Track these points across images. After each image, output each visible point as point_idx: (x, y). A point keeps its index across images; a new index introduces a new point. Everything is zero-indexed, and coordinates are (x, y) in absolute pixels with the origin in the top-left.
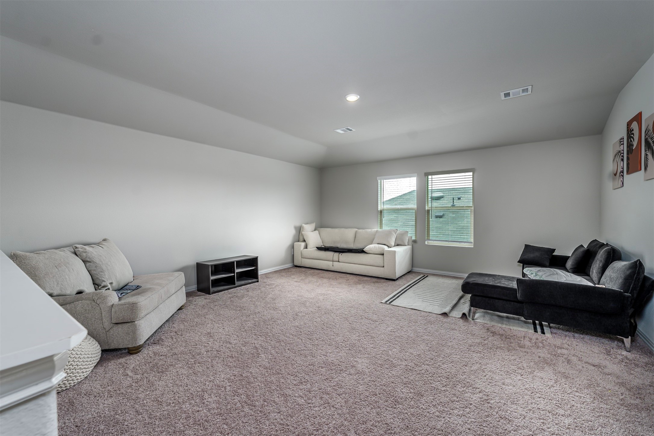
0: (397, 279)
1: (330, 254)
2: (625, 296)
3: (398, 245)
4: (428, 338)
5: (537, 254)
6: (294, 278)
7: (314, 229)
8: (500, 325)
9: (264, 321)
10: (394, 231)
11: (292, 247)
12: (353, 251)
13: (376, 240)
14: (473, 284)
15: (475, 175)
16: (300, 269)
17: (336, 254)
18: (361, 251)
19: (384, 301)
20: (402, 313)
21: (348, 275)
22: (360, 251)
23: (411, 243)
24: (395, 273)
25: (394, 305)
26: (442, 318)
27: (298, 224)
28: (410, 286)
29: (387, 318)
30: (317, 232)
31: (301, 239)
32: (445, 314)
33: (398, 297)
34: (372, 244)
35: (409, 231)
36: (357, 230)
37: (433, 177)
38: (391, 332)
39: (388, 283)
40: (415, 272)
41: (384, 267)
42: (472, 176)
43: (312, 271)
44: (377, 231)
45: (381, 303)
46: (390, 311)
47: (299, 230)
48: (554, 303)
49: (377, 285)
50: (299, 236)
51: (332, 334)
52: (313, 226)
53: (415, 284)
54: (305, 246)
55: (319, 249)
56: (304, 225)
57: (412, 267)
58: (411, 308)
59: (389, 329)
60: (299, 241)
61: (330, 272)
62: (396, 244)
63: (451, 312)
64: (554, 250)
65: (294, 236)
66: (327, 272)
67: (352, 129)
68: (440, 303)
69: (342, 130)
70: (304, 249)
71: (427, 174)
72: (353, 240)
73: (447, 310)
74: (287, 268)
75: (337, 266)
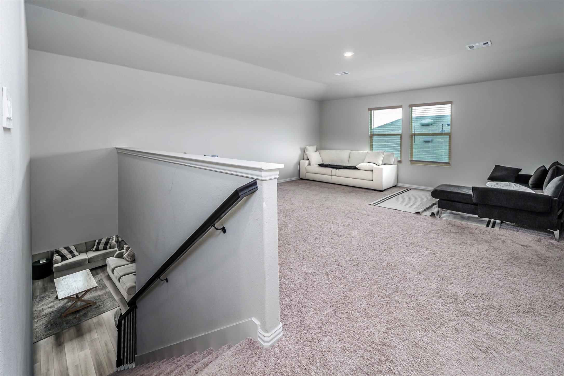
0: (384, 190)
1: (329, 170)
2: (552, 200)
3: (385, 164)
4: (402, 225)
5: (504, 173)
6: (302, 187)
7: (315, 150)
8: (460, 221)
9: (287, 210)
10: (382, 153)
11: (299, 164)
12: (347, 168)
13: (367, 160)
14: (440, 191)
15: (453, 106)
16: (305, 181)
17: (334, 170)
18: (355, 168)
19: (371, 204)
20: (385, 211)
21: (343, 187)
22: (353, 168)
23: (396, 162)
24: (382, 185)
25: (379, 206)
26: (415, 215)
27: (303, 146)
28: (394, 196)
29: (373, 213)
30: (318, 152)
31: (305, 158)
32: (418, 213)
33: (383, 202)
34: (363, 163)
35: (395, 153)
36: (351, 151)
37: (416, 108)
38: (375, 220)
39: (376, 193)
40: (400, 187)
41: (373, 180)
42: (450, 108)
43: (315, 182)
44: (368, 152)
45: (370, 204)
46: (375, 209)
47: (304, 151)
48: (500, 205)
49: (367, 193)
50: (304, 156)
51: (334, 218)
52: (314, 148)
53: (398, 195)
54: (308, 164)
55: (320, 165)
56: (307, 147)
57: (398, 182)
58: (393, 208)
59: (374, 219)
60: (303, 160)
61: (329, 184)
62: (384, 163)
63: (424, 212)
64: (520, 170)
65: (300, 156)
66: (326, 184)
67: (348, 73)
68: (416, 207)
69: (340, 74)
70: (308, 165)
71: (411, 106)
72: (348, 160)
73: (420, 211)
74: (295, 180)
75: (335, 179)
